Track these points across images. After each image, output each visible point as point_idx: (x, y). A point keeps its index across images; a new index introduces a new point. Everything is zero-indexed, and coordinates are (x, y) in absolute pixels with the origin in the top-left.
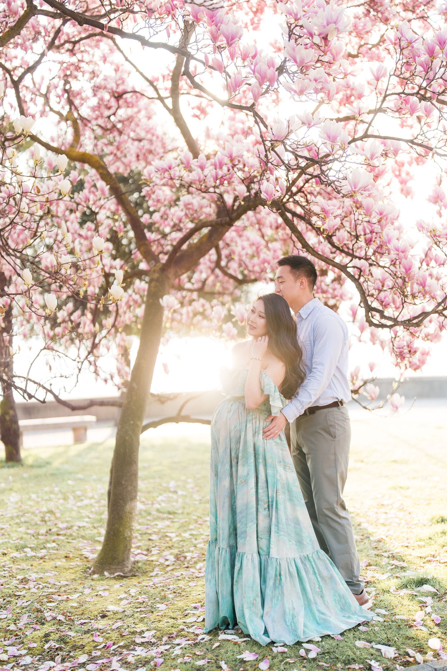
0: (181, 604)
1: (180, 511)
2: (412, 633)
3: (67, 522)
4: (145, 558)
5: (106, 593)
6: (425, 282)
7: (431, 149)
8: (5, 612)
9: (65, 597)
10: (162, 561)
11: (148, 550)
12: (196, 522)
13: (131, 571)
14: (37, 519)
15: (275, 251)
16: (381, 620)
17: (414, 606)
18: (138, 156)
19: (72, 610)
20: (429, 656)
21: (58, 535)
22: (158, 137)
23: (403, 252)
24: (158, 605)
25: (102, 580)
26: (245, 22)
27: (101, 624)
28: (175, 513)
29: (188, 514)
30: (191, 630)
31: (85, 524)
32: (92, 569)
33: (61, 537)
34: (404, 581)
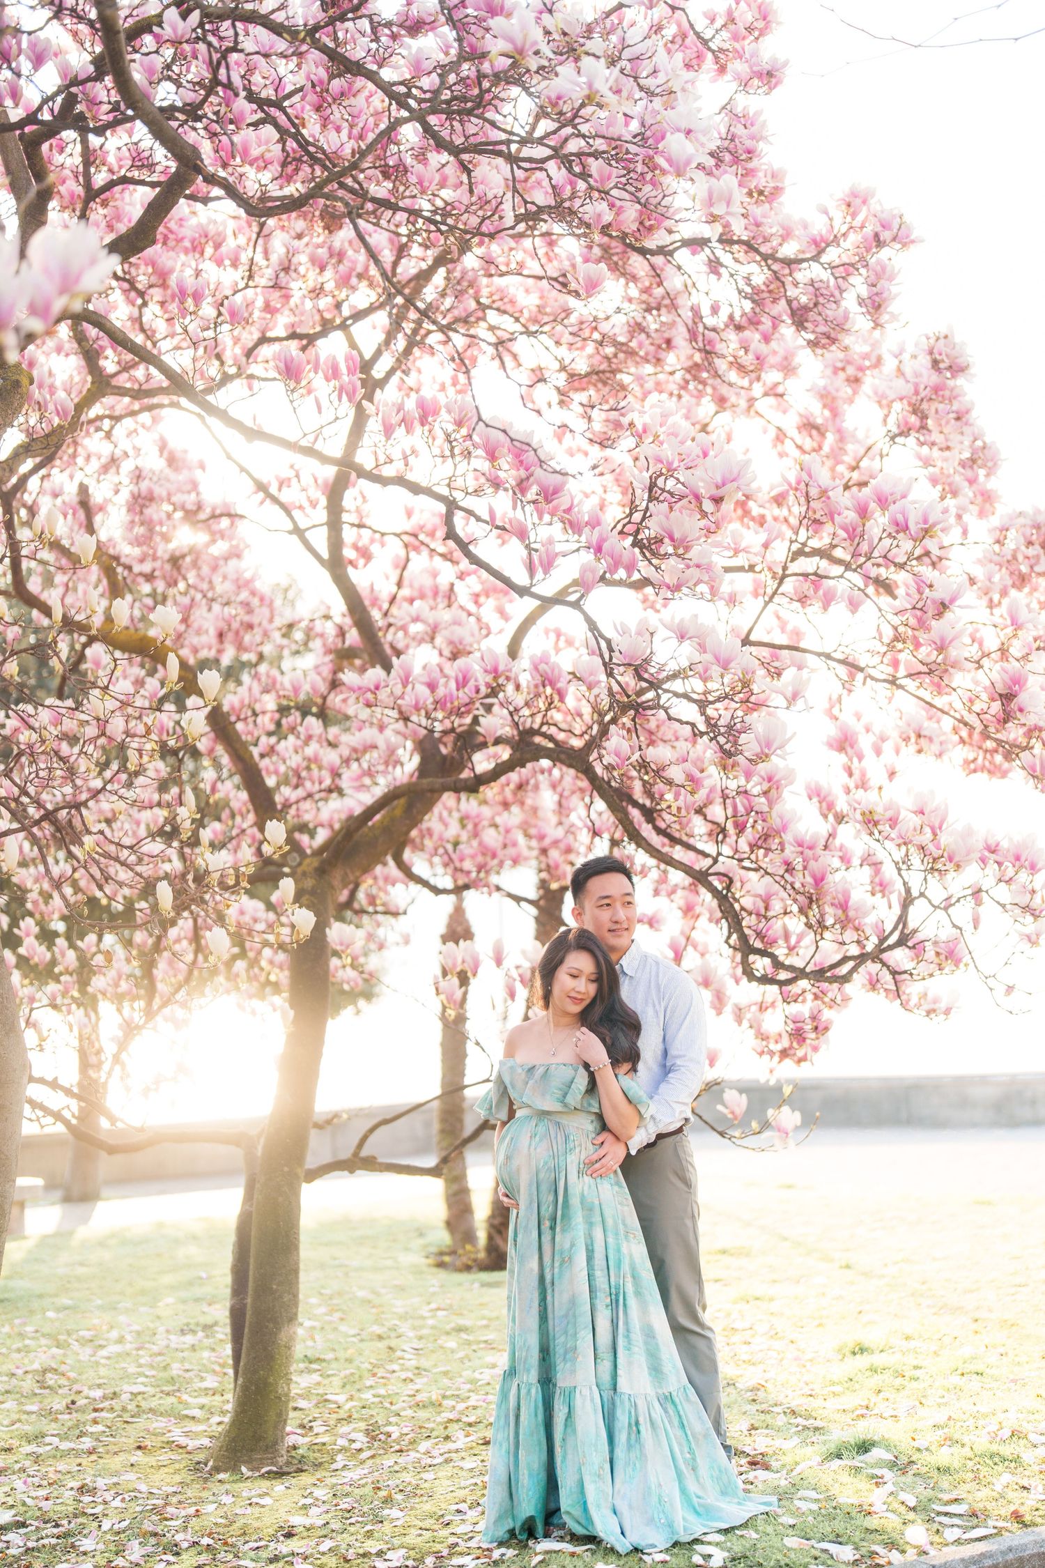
0: (428, 1507)
1: (330, 1356)
2: (872, 1523)
3: (99, 1386)
4: (307, 1440)
5: (266, 1501)
6: (847, 902)
7: (861, 670)
8: (85, 1541)
9: (192, 1510)
10: (342, 1442)
11: (302, 1426)
12: (374, 1375)
13: (288, 1463)
14: (29, 1384)
15: (508, 831)
16: (815, 1507)
17: (863, 1484)
18: (221, 636)
19: (221, 1530)
20: (911, 1554)
21: (96, 1410)
22: (262, 599)
23: (811, 848)
24: (386, 1512)
25: (240, 1480)
26: (439, 380)
27: (294, 1545)
28: (319, 1360)
29: (349, 1361)
30: (473, 1544)
31: (142, 1389)
32: (211, 1463)
33: (104, 1414)
34: (832, 1447)
